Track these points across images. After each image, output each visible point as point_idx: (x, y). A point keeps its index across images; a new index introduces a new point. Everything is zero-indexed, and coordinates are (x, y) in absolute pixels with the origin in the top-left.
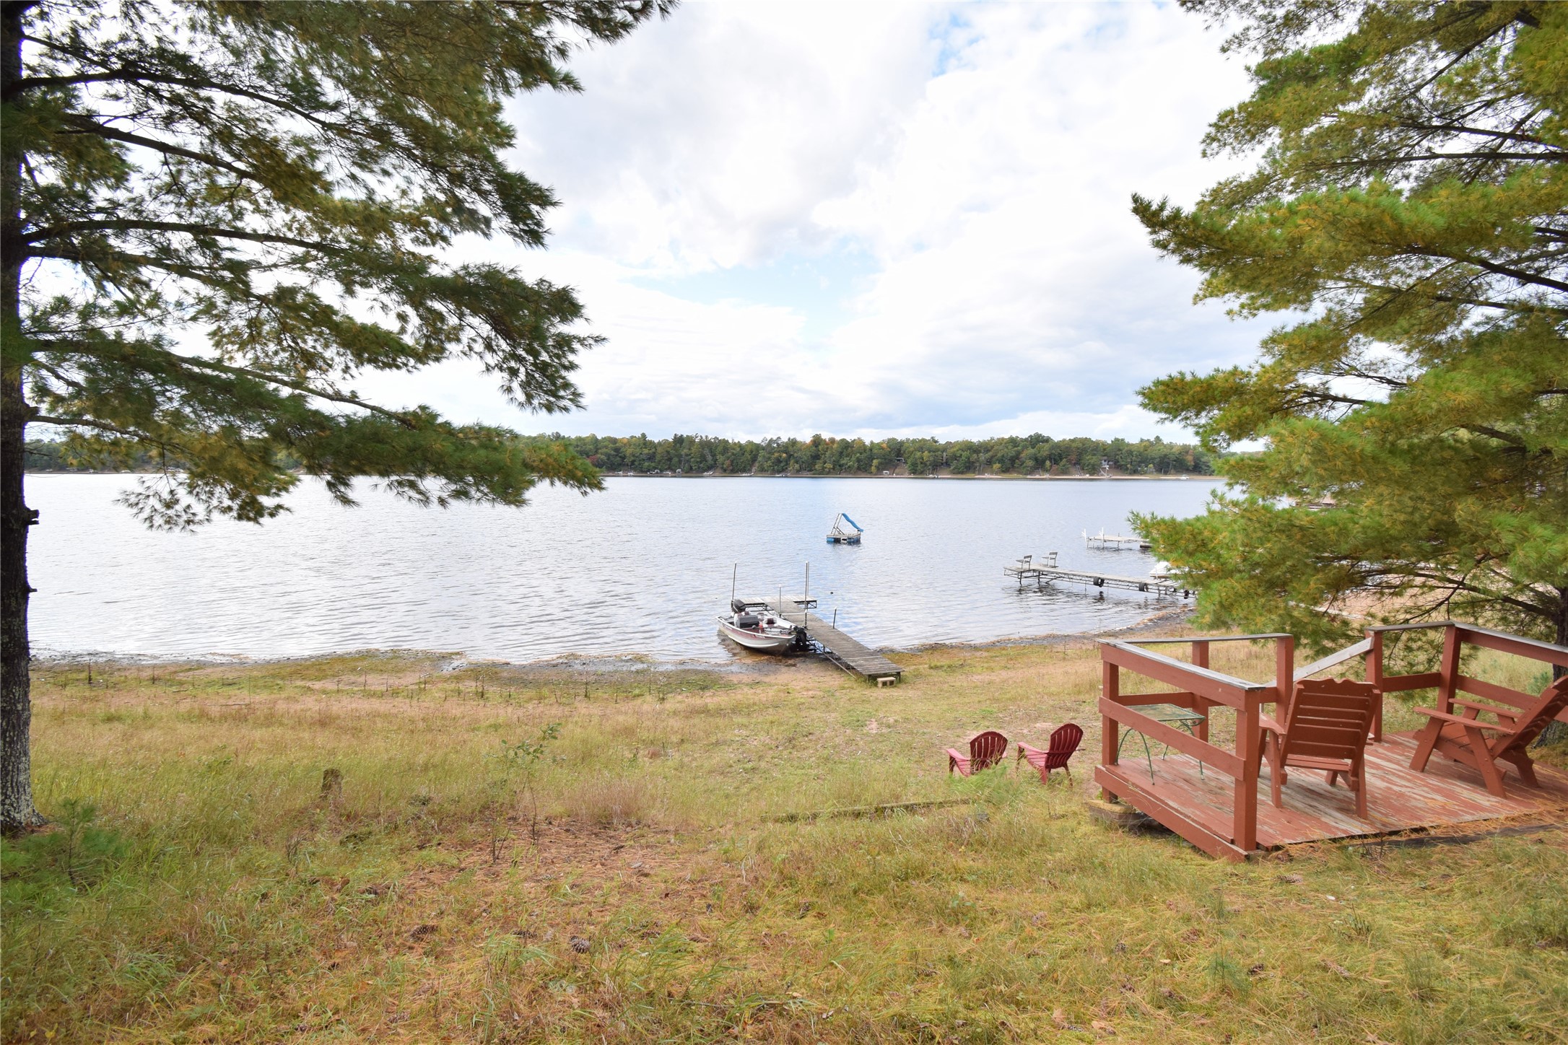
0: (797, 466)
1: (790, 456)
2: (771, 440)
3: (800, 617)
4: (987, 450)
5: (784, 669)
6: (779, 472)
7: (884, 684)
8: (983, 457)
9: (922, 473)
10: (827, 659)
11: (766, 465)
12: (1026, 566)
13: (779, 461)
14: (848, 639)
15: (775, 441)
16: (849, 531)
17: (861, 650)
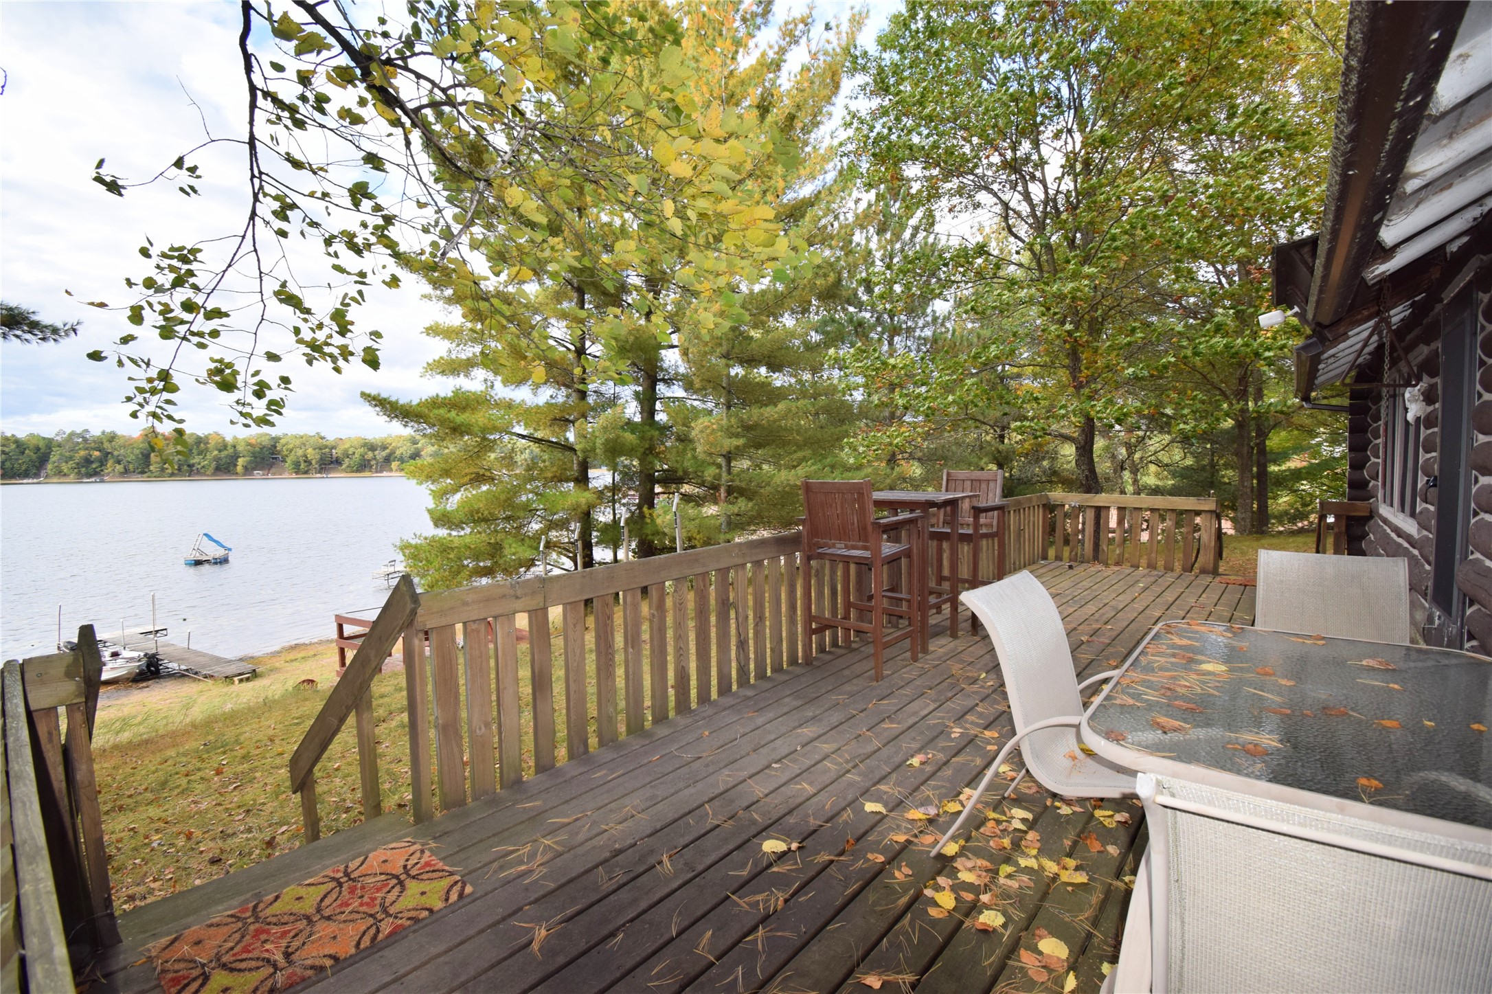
0: (119, 468)
1: (106, 455)
2: (72, 434)
3: (150, 646)
4: (384, 448)
5: (136, 692)
6: (89, 475)
7: (241, 681)
8: (381, 455)
9: (306, 472)
10: (184, 676)
11: (65, 467)
12: (391, 569)
13: (88, 461)
14: (204, 655)
15: (79, 435)
16: (213, 551)
17: (219, 660)
